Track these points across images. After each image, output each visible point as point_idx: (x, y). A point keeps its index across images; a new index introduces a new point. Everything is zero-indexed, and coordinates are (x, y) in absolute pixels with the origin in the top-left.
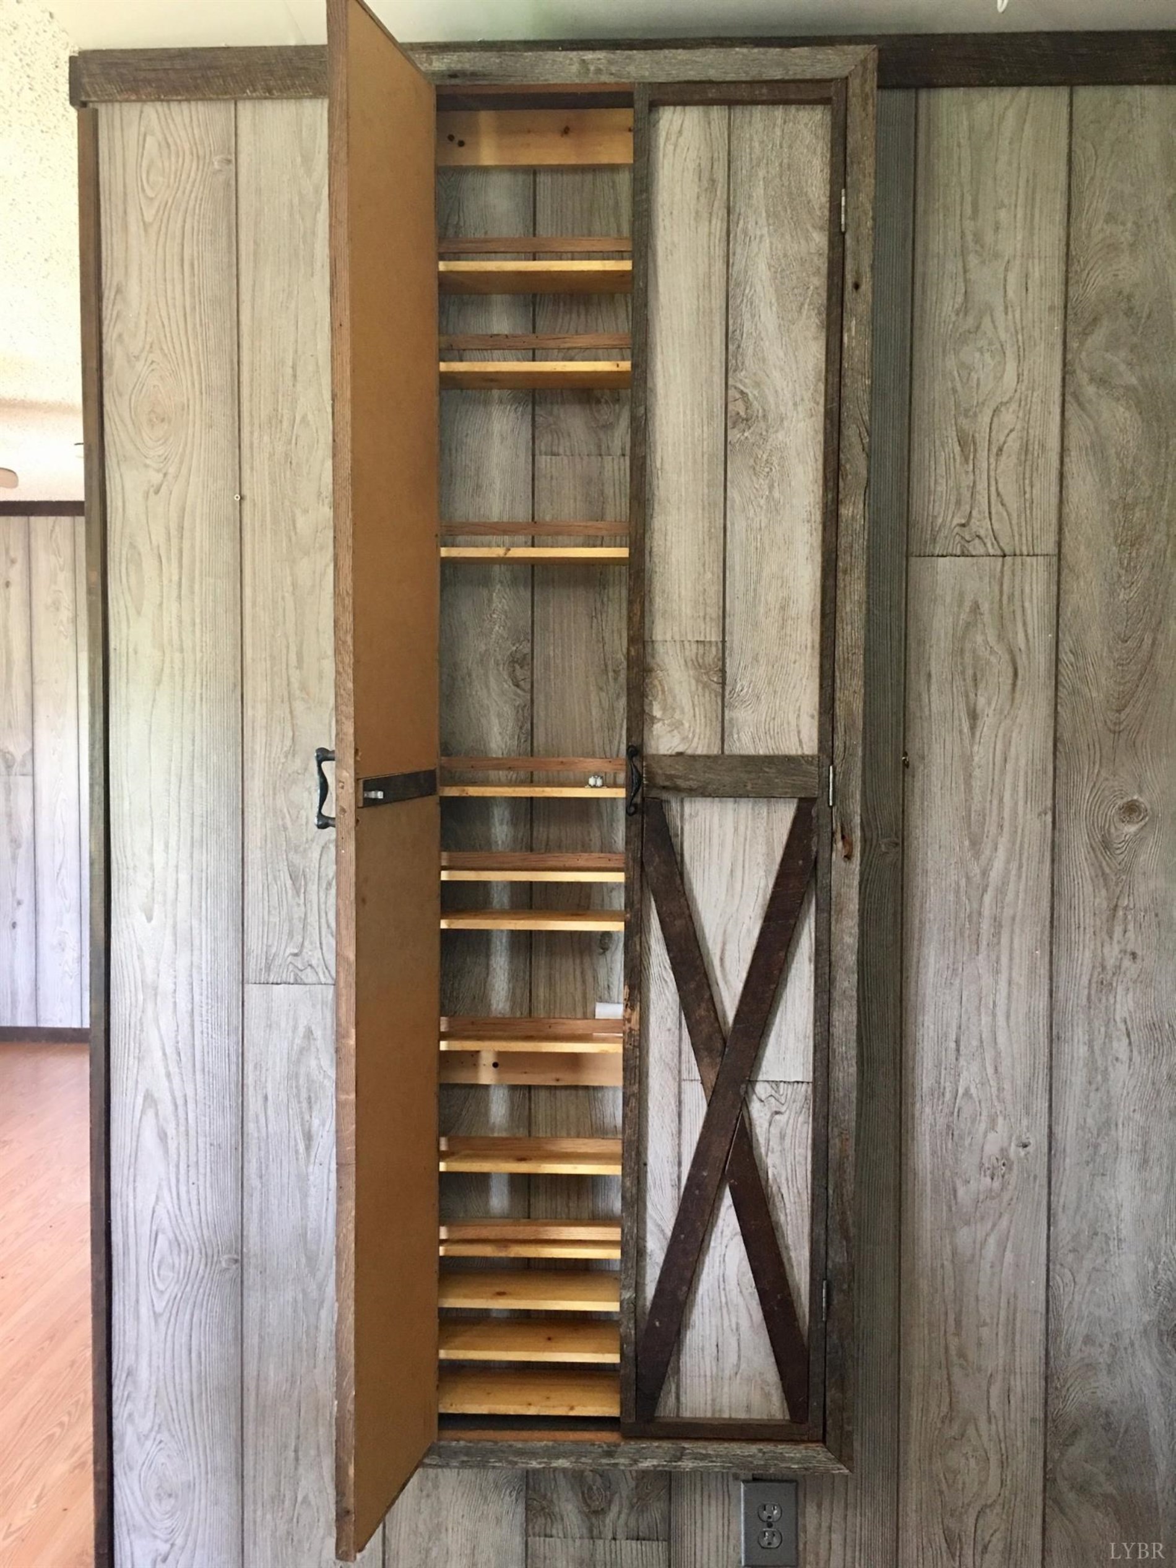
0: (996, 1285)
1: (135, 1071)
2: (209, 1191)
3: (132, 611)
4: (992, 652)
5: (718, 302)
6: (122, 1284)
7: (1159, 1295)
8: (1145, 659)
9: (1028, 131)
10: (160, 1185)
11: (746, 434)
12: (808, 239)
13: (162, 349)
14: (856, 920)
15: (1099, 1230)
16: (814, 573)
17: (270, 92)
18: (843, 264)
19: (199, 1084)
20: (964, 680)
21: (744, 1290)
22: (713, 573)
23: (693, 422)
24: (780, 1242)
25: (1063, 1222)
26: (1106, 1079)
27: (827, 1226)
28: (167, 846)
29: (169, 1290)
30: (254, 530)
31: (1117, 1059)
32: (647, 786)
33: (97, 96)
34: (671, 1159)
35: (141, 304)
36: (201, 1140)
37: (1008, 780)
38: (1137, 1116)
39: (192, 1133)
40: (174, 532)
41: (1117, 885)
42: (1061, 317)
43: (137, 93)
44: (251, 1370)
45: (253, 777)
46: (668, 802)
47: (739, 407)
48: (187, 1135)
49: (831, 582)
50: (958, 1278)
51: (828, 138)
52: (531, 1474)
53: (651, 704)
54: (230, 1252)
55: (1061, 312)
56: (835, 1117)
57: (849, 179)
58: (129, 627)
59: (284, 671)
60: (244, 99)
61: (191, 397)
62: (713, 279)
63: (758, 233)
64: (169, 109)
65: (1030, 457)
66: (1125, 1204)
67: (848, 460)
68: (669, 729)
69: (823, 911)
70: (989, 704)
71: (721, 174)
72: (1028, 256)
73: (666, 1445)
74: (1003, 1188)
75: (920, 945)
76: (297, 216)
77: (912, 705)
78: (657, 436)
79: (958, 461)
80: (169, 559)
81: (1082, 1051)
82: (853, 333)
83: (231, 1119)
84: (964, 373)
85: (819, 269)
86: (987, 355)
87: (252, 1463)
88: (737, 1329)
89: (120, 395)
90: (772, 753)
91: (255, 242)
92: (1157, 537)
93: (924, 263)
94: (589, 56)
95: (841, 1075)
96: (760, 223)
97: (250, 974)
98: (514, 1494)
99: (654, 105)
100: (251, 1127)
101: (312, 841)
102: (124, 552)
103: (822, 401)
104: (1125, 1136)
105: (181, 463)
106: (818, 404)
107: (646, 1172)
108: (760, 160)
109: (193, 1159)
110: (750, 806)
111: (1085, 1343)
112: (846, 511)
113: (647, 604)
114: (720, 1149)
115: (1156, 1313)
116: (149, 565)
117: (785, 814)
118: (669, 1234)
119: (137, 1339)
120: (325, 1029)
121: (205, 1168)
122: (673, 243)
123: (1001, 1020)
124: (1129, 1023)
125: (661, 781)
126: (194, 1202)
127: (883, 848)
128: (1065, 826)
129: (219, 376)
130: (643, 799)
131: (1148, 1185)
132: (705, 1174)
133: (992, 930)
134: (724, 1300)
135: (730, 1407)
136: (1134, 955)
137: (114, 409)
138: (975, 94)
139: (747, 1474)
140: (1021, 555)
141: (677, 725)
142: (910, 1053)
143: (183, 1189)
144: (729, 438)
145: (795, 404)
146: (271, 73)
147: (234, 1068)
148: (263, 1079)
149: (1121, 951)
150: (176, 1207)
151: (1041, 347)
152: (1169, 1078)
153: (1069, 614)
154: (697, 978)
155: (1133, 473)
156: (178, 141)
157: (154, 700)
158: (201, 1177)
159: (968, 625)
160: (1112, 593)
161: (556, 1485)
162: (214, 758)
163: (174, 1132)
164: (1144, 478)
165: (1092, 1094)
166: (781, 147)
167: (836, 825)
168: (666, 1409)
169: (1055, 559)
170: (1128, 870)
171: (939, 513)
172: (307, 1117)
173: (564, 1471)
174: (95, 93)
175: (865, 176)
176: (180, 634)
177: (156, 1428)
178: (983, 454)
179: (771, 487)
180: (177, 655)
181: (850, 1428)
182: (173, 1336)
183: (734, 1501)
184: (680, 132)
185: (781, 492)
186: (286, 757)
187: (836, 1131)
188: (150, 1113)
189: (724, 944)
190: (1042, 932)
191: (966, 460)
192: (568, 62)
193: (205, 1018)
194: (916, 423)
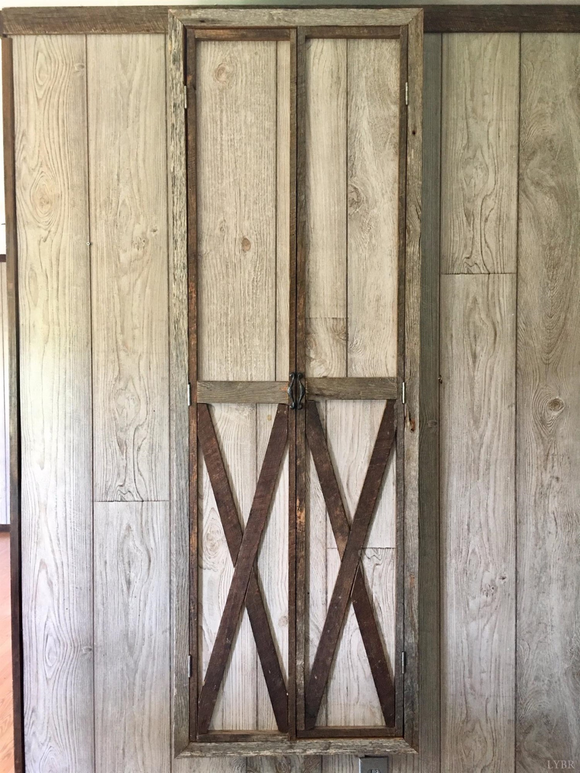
0: (489, 651)
1: (35, 549)
2: (75, 613)
3: (32, 304)
4: (484, 323)
5: (342, 140)
6: (29, 663)
7: (573, 654)
8: (561, 326)
9: (499, 56)
10: (49, 610)
11: (357, 210)
12: (389, 108)
13: (47, 165)
14: (417, 462)
15: (541, 621)
16: (393, 283)
17: (105, 31)
18: (407, 121)
19: (70, 555)
20: (470, 338)
21: (361, 658)
22: (341, 283)
23: (330, 204)
24: (379, 632)
25: (524, 618)
26: (544, 543)
27: (404, 624)
28: (51, 429)
29: (54, 666)
30: (97, 261)
31: (550, 533)
32: (308, 394)
33: (12, 32)
34: (322, 590)
35: (36, 141)
36: (71, 586)
37: (493, 390)
38: (560, 562)
39: (66, 582)
40: (54, 262)
41: (548, 443)
42: (517, 151)
43: (33, 30)
44: (99, 706)
45: (98, 392)
46: (319, 402)
47: (353, 196)
48: (63, 583)
49: (402, 287)
50: (470, 648)
51: (398, 56)
52: (248, 759)
53: (309, 351)
54: (87, 645)
55: (517, 148)
56: (408, 566)
57: (409, 77)
58: (30, 313)
59: (114, 335)
60: (91, 34)
61: (63, 190)
62: (339, 128)
63: (363, 105)
64: (51, 38)
65: (501, 223)
66: (555, 608)
67: (411, 223)
68: (319, 364)
69: (400, 458)
70: (482, 350)
71: (343, 75)
72: (499, 119)
73: (321, 741)
74: (493, 600)
75: (449, 476)
76: (119, 96)
77: (443, 351)
78: (311, 211)
79: (465, 225)
80: (52, 276)
81: (533, 529)
82: (413, 157)
83: (86, 575)
84: (468, 180)
85: (394, 124)
86: (479, 171)
87: (100, 757)
88: (358, 679)
89: (25, 189)
90: (372, 376)
91: (97, 109)
92: (566, 264)
93: (447, 123)
94: (274, 12)
95: (410, 544)
96: (363, 100)
97: (97, 497)
98: (240, 768)
99: (308, 38)
100: (97, 578)
101: (130, 425)
102: (27, 273)
103: (397, 193)
104: (554, 572)
105: (58, 225)
106: (394, 194)
107: (309, 597)
108: (363, 68)
109: (66, 595)
110: (362, 404)
111: (535, 680)
112: (410, 250)
113: (307, 298)
114: (348, 584)
115: (571, 664)
116: (41, 279)
117: (380, 407)
118: (321, 629)
119: (37, 693)
120: (137, 525)
121: (73, 600)
122: (318, 110)
123: (490, 513)
124: (555, 514)
125: (316, 392)
126: (67, 619)
127: (429, 425)
128: (521, 413)
129: (78, 179)
130: (306, 401)
131: (566, 597)
132: (340, 598)
133: (485, 467)
134: (350, 664)
135: (354, 720)
136: (557, 479)
137: (21, 196)
138: (472, 36)
139: (363, 755)
140: (498, 273)
141: (323, 362)
142: (444, 532)
143: (61, 611)
144: (349, 212)
145: (383, 195)
146: (106, 20)
147: (88, 546)
148: (104, 553)
149: (551, 477)
150: (58, 621)
151: (507, 167)
152: (576, 541)
153: (522, 304)
154: (335, 495)
155: (554, 230)
156: (55, 55)
157: (44, 351)
158: (71, 605)
159: (471, 310)
160: (544, 292)
161: (262, 764)
162: (76, 382)
163: (56, 581)
164: (559, 234)
165: (537, 551)
166: (374, 60)
167: (406, 413)
168: (321, 722)
169: (515, 275)
170: (554, 434)
171: (456, 251)
172: (128, 572)
173: (266, 756)
174: (11, 29)
175: (417, 76)
176: (58, 316)
177: (48, 740)
178: (477, 221)
179: (371, 237)
180: (56, 327)
181: (417, 729)
182: (57, 690)
183: (355, 768)
184: (322, 52)
185: (376, 240)
186: (116, 381)
187: (408, 574)
188: (43, 572)
189: (349, 476)
190: (511, 467)
191: (469, 224)
192: (263, 14)
193: (72, 521)
194: (443, 205)
